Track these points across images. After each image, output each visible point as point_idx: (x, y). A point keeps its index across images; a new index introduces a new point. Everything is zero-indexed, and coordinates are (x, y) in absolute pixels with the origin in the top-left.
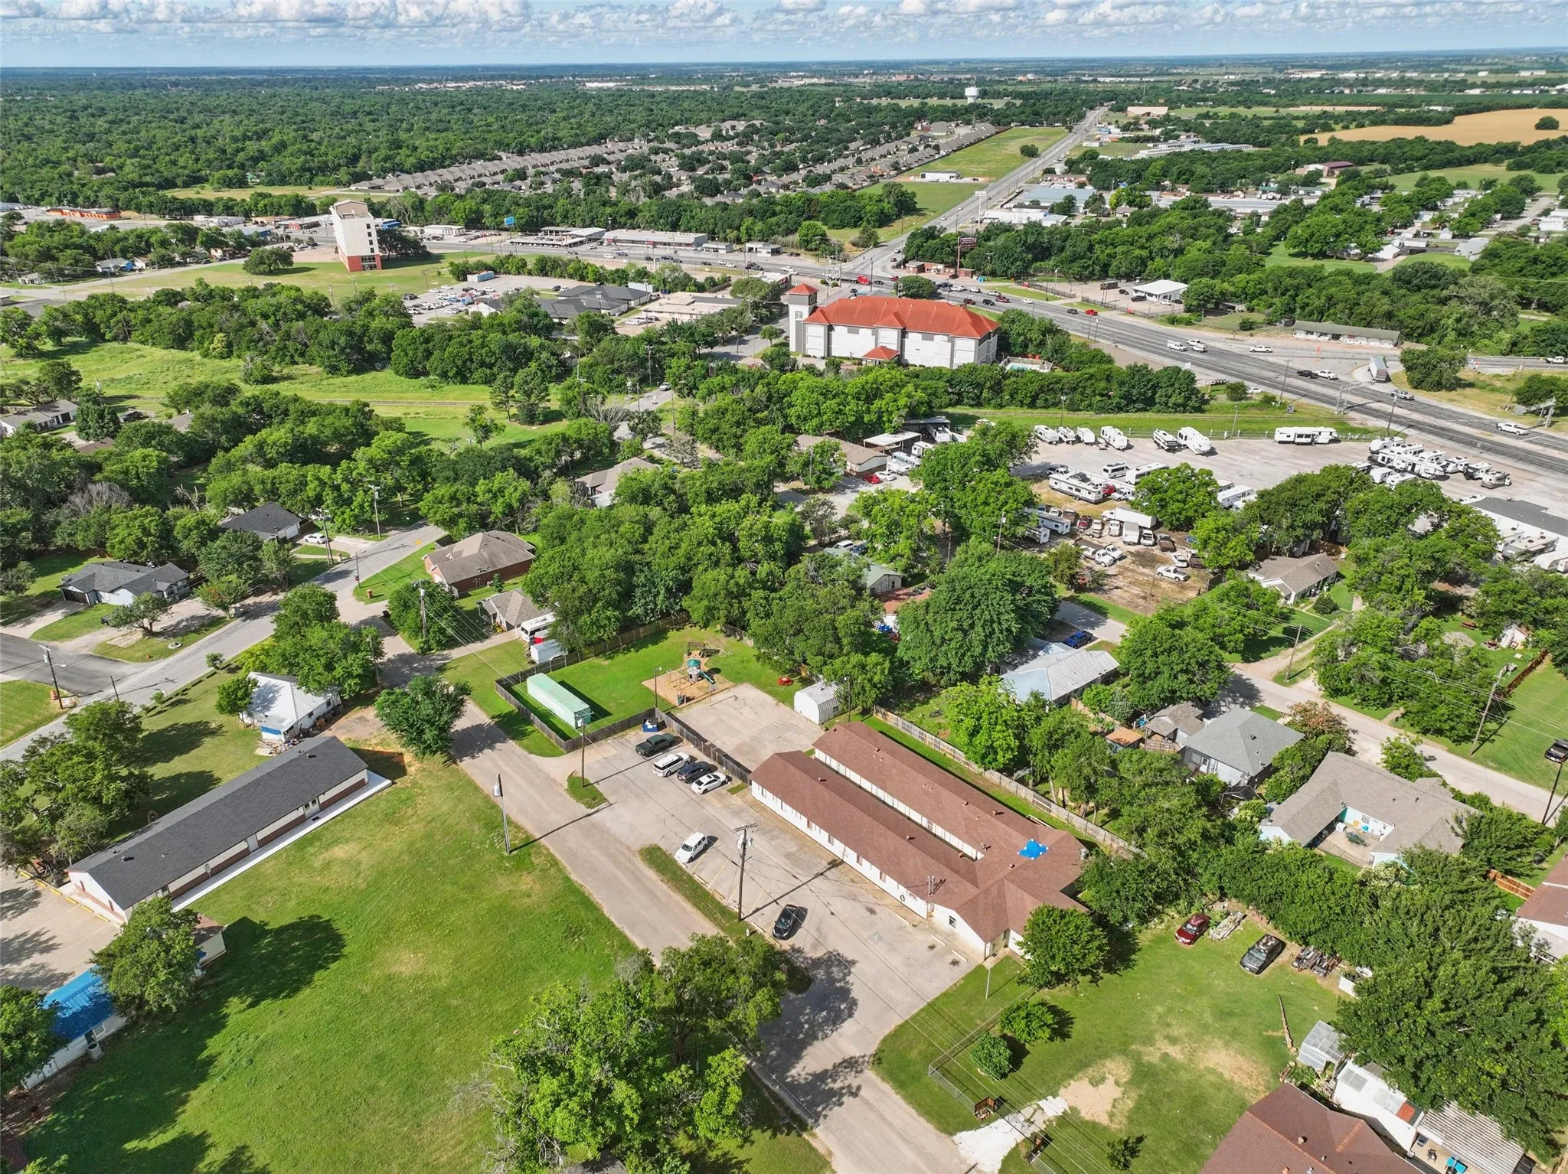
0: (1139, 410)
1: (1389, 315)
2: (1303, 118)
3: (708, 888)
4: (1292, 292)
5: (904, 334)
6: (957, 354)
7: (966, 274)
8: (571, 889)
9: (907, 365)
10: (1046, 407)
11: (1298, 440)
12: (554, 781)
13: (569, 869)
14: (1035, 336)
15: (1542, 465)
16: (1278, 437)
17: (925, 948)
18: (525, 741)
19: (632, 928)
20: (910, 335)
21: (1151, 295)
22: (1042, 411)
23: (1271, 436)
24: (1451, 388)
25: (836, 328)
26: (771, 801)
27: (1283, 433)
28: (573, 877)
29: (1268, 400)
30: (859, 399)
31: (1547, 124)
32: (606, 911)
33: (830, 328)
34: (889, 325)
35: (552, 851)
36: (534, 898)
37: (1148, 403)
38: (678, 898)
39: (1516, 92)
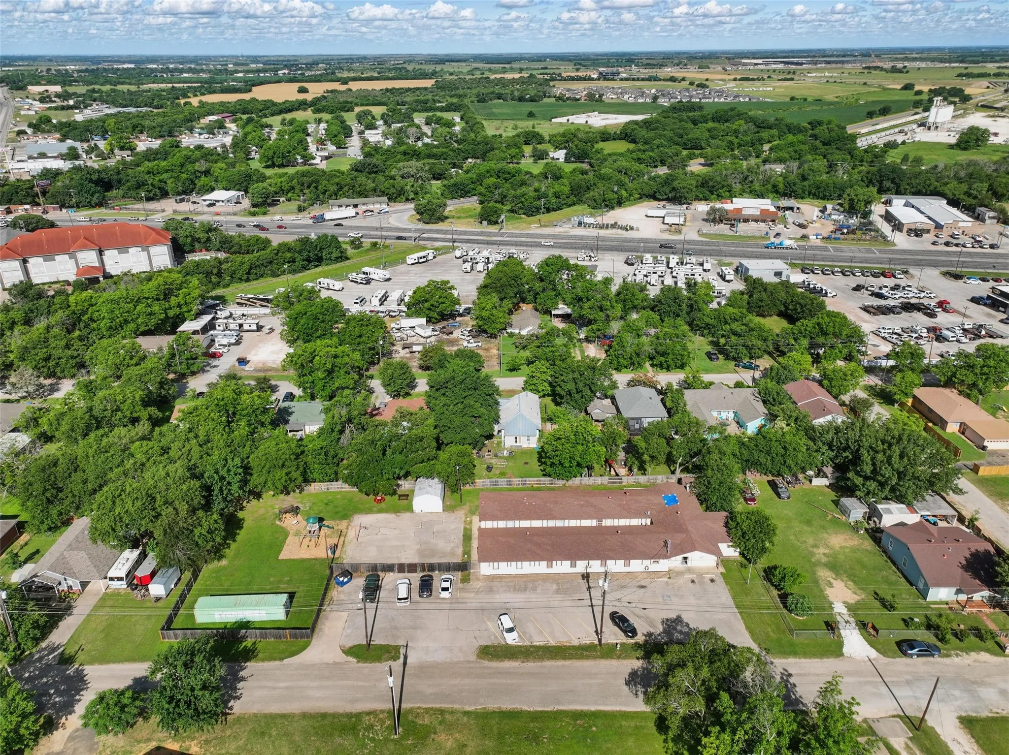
0: (316, 266)
1: (375, 190)
2: (149, 91)
3: (553, 643)
4: (314, 185)
5: (101, 253)
6: (153, 259)
7: (54, 209)
8: (484, 717)
9: (112, 277)
10: (257, 279)
11: (421, 261)
12: (335, 663)
13: (457, 706)
14: (202, 235)
15: (531, 246)
16: (409, 261)
17: (692, 585)
18: (260, 655)
19: (559, 703)
20: (106, 252)
21: (218, 201)
22: (255, 282)
23: (404, 261)
24: (443, 221)
25: (30, 260)
26: (506, 568)
27: (412, 258)
28: (468, 708)
29: (375, 245)
30: (158, 300)
31: (303, 90)
32: (525, 708)
33: (25, 261)
34: (84, 248)
35: (424, 706)
36: (472, 744)
37: (319, 260)
38: (549, 664)
39: (262, 75)
